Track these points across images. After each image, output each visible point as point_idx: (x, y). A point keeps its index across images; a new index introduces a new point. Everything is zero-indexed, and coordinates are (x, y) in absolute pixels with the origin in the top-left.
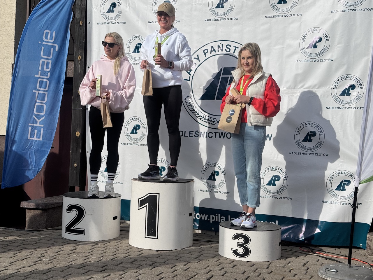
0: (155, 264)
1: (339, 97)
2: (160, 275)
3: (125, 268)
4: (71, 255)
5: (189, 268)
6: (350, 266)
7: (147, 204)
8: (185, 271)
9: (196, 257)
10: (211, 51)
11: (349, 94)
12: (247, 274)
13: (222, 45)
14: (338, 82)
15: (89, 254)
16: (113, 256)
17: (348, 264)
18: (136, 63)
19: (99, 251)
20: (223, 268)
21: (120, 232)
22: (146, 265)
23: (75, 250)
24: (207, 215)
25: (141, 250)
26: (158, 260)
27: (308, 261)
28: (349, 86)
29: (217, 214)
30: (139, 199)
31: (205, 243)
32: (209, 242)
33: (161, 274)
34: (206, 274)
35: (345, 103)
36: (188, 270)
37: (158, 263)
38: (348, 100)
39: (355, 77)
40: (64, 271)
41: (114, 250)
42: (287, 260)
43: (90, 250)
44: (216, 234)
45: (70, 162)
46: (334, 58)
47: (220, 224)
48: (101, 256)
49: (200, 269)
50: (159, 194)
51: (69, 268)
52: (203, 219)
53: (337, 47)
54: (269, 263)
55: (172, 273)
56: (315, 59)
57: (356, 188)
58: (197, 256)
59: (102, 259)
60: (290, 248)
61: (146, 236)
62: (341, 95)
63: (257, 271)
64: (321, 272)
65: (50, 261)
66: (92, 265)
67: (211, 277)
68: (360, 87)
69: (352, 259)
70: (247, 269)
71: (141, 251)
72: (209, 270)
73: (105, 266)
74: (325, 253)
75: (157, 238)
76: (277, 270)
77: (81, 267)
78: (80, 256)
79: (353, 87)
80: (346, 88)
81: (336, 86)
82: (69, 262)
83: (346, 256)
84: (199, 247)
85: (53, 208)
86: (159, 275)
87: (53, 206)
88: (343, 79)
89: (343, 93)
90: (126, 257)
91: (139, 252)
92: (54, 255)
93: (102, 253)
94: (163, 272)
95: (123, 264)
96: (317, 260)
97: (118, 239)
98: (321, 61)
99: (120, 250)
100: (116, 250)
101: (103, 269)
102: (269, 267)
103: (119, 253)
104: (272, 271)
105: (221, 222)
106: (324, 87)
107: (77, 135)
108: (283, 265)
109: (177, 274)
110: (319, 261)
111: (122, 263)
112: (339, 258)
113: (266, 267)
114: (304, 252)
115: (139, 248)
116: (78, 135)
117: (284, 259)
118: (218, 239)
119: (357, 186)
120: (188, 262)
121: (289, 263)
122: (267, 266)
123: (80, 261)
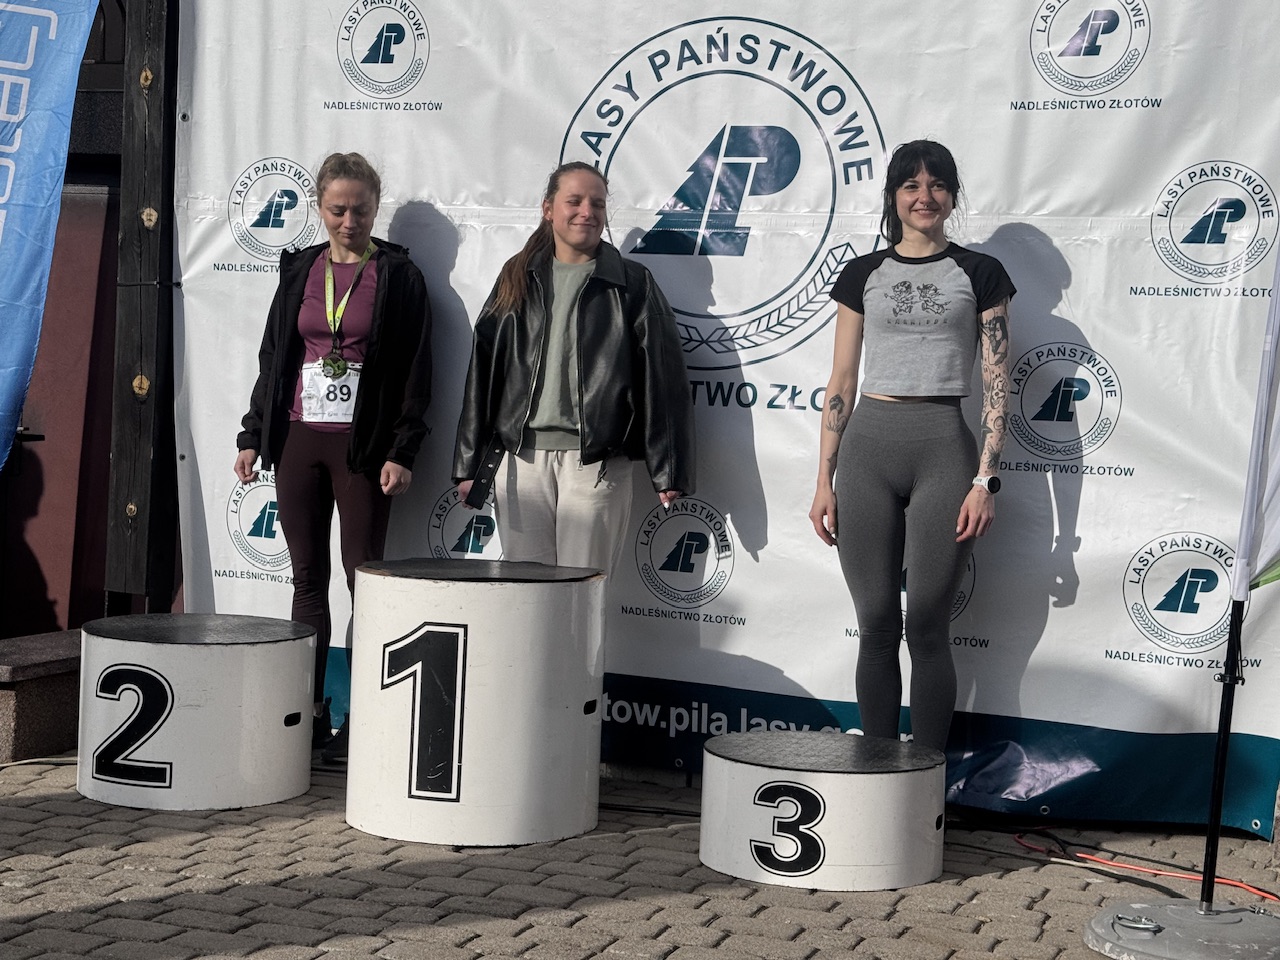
0: (451, 903)
1: (1182, 247)
2: (469, 945)
3: (328, 918)
4: (112, 864)
5: (584, 916)
6: (1209, 909)
7: (418, 667)
8: (567, 930)
9: (610, 875)
10: (682, 60)
11: (1220, 238)
12: (809, 939)
13: (726, 37)
14: (1178, 189)
15: (186, 862)
16: (280, 869)
17: (1202, 900)
18: (378, 101)
19: (225, 849)
20: (716, 917)
21: (312, 775)
22: (411, 904)
23: (132, 846)
24: (657, 708)
25: (394, 845)
26: (460, 886)
27: (1048, 886)
28: (1217, 205)
29: (695, 705)
30: (386, 646)
31: (649, 819)
32: (663, 814)
33: (472, 939)
34: (649, 941)
35: (1202, 273)
36: (577, 924)
37: (460, 897)
38: (1217, 259)
39: (1245, 170)
40: (86, 930)
41: (288, 847)
42: (966, 883)
43: (192, 844)
44: (689, 783)
45: (111, 497)
46: (1162, 95)
47: (708, 744)
48: (236, 868)
49: (625, 922)
50: (465, 627)
51: (107, 917)
52: (640, 721)
53: (1175, 51)
54: (895, 896)
55: (517, 935)
56: (1089, 99)
57: (1238, 607)
58: (617, 871)
59: (236, 881)
60: (978, 837)
61: (415, 792)
62: (1189, 240)
63: (847, 929)
64: (1097, 930)
65: (28, 887)
66: (196, 906)
67: (670, 952)
68: (1262, 210)
69: (1216, 880)
70: (809, 919)
71: (392, 850)
72: (662, 926)
73: (248, 910)
74: (1112, 859)
75: (457, 800)
76: (927, 926)
77: (156, 912)
78: (151, 870)
79: (1236, 210)
80: (1207, 214)
81: (1171, 205)
82: (107, 895)
83: (1192, 870)
84: (625, 836)
85: (41, 677)
86: (465, 942)
87: (41, 671)
88: (1196, 180)
89: (1197, 236)
90: (334, 873)
91: (387, 853)
92: (48, 866)
93: (237, 858)
94: (478, 932)
95: (324, 901)
96: (1083, 884)
97: (304, 802)
98: (1115, 105)
99: (311, 845)
100: (294, 846)
101: (244, 920)
102: (894, 912)
103: (304, 859)
104: (907, 929)
105: (710, 735)
106: (1121, 212)
107: (137, 390)
108: (951, 904)
109: (536, 940)
110: (1090, 888)
111: (317, 897)
112: (1169, 878)
113: (884, 914)
114: (1034, 855)
115: (385, 839)
116: (140, 388)
117: (955, 881)
118: (700, 805)
119: (1241, 600)
120: (577, 892)
121: (972, 898)
122: (888, 909)
123: (152, 888)
